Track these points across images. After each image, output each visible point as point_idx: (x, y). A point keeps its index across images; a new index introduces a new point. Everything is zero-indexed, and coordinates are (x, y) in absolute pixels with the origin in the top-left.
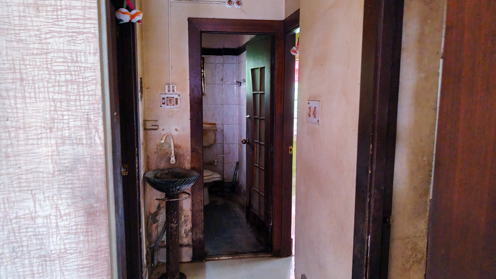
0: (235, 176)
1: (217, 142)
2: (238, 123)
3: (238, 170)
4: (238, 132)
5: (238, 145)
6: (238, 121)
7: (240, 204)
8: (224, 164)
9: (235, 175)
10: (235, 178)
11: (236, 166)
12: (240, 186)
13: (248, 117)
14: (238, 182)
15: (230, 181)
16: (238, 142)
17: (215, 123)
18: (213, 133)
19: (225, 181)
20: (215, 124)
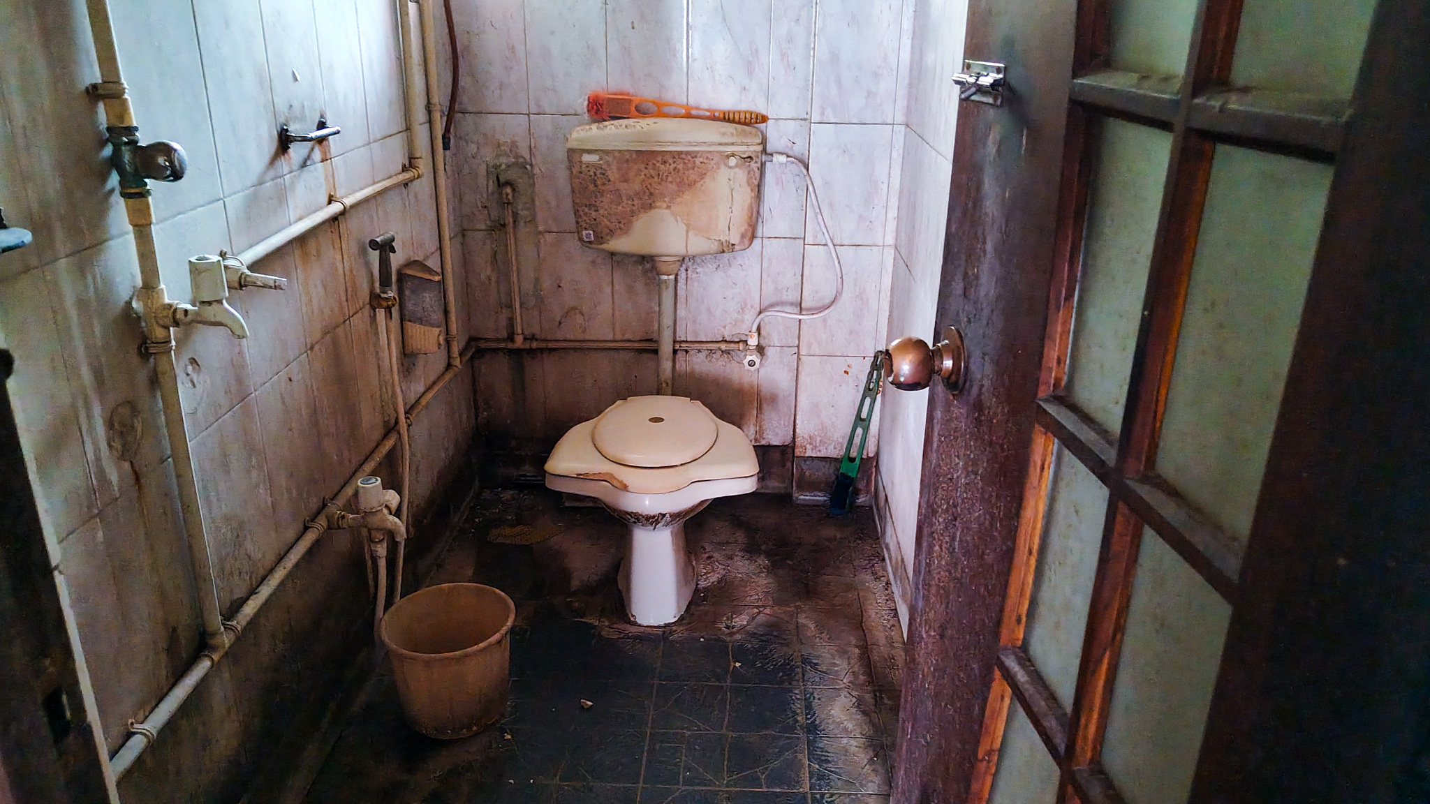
0: (859, 431)
1: (765, 229)
2: (900, 118)
3: (879, 397)
4: (896, 171)
5: (890, 254)
6: (901, 104)
7: (866, 649)
8: (799, 359)
9: (861, 421)
10: (857, 440)
11: (871, 374)
12: (882, 495)
13: (986, 81)
14: (870, 465)
15: (833, 451)
16: (890, 240)
17: (762, 110)
18: (741, 175)
19: (798, 452)
20: (764, 119)
